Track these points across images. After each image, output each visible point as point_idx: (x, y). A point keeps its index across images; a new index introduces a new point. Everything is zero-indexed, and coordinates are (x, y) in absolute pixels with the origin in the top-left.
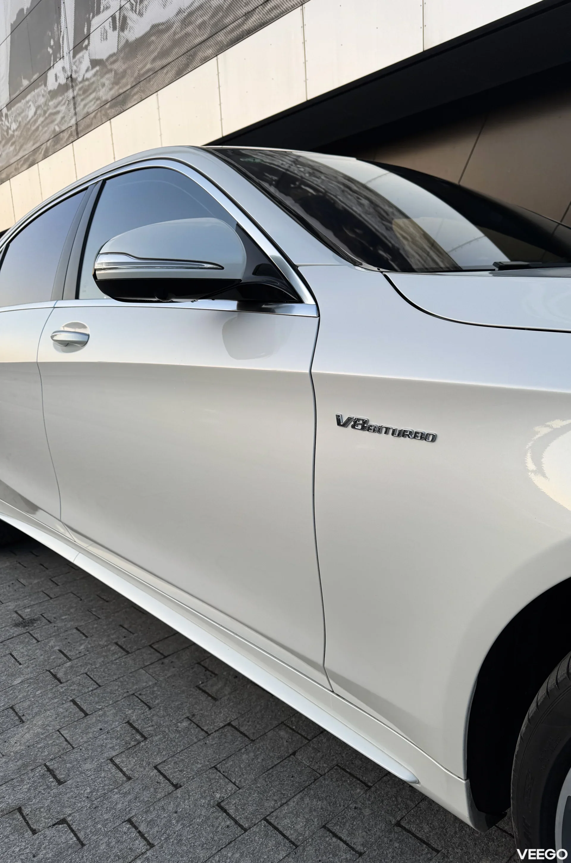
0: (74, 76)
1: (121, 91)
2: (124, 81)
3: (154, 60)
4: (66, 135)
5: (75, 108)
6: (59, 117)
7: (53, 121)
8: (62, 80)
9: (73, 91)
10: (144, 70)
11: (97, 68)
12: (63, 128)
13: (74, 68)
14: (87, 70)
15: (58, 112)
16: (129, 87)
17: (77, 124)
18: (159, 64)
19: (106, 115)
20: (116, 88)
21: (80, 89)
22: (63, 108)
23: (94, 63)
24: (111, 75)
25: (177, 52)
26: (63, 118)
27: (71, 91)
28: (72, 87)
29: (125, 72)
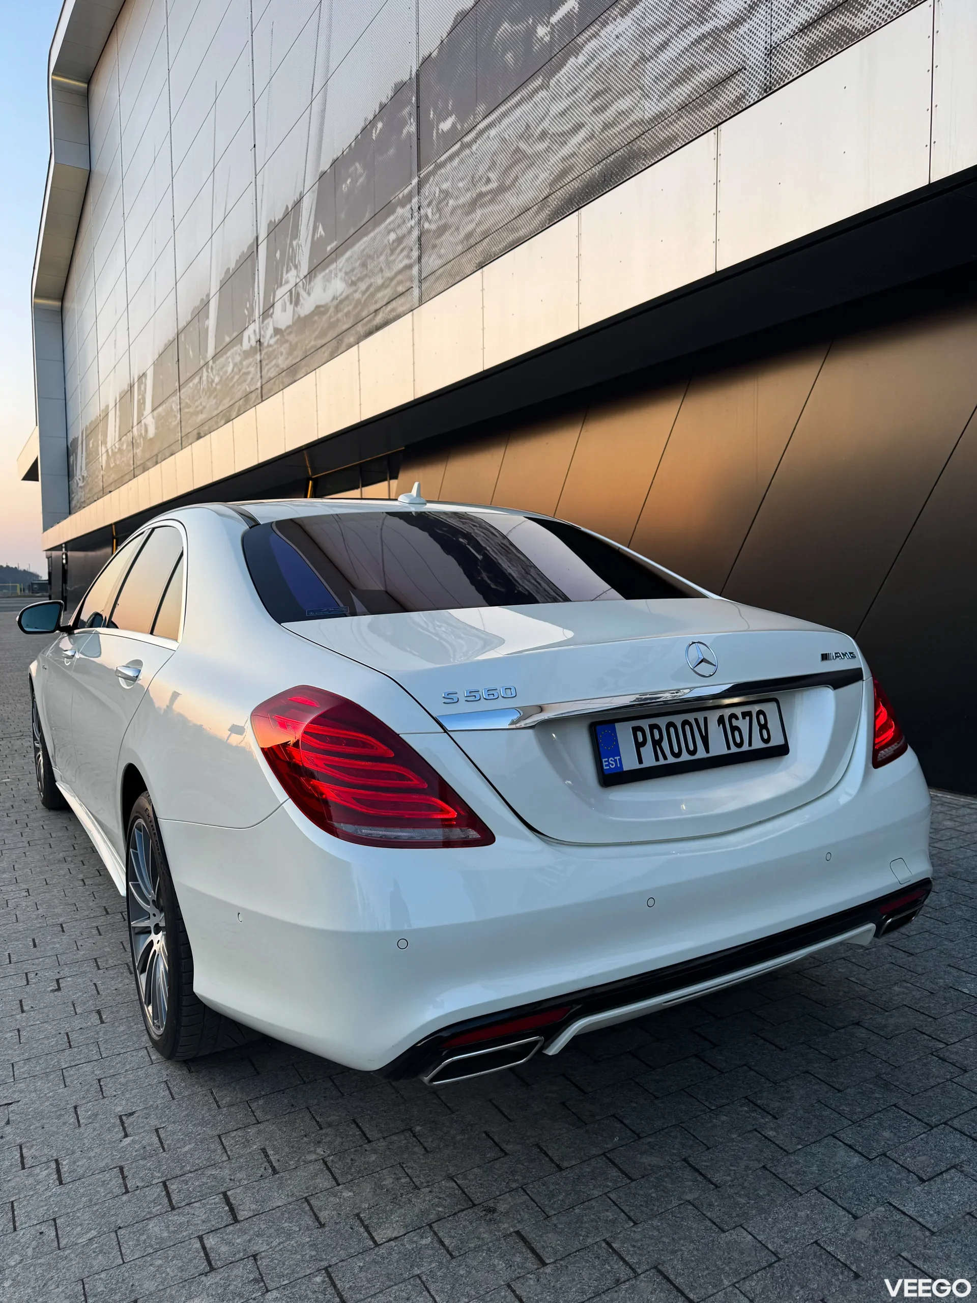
0: (262, 340)
1: (294, 362)
2: (295, 353)
3: (316, 338)
4: (253, 396)
5: (261, 372)
6: (249, 377)
7: (245, 381)
8: (253, 343)
9: (261, 354)
10: (310, 345)
11: (278, 337)
12: (252, 389)
13: (262, 332)
14: (271, 337)
15: (248, 373)
16: (299, 359)
17: (262, 387)
18: (320, 342)
19: (283, 383)
20: (290, 358)
21: (266, 354)
22: (252, 369)
23: (277, 331)
24: (287, 345)
25: (332, 334)
26: (252, 379)
27: (259, 354)
28: (260, 350)
29: (297, 343)
